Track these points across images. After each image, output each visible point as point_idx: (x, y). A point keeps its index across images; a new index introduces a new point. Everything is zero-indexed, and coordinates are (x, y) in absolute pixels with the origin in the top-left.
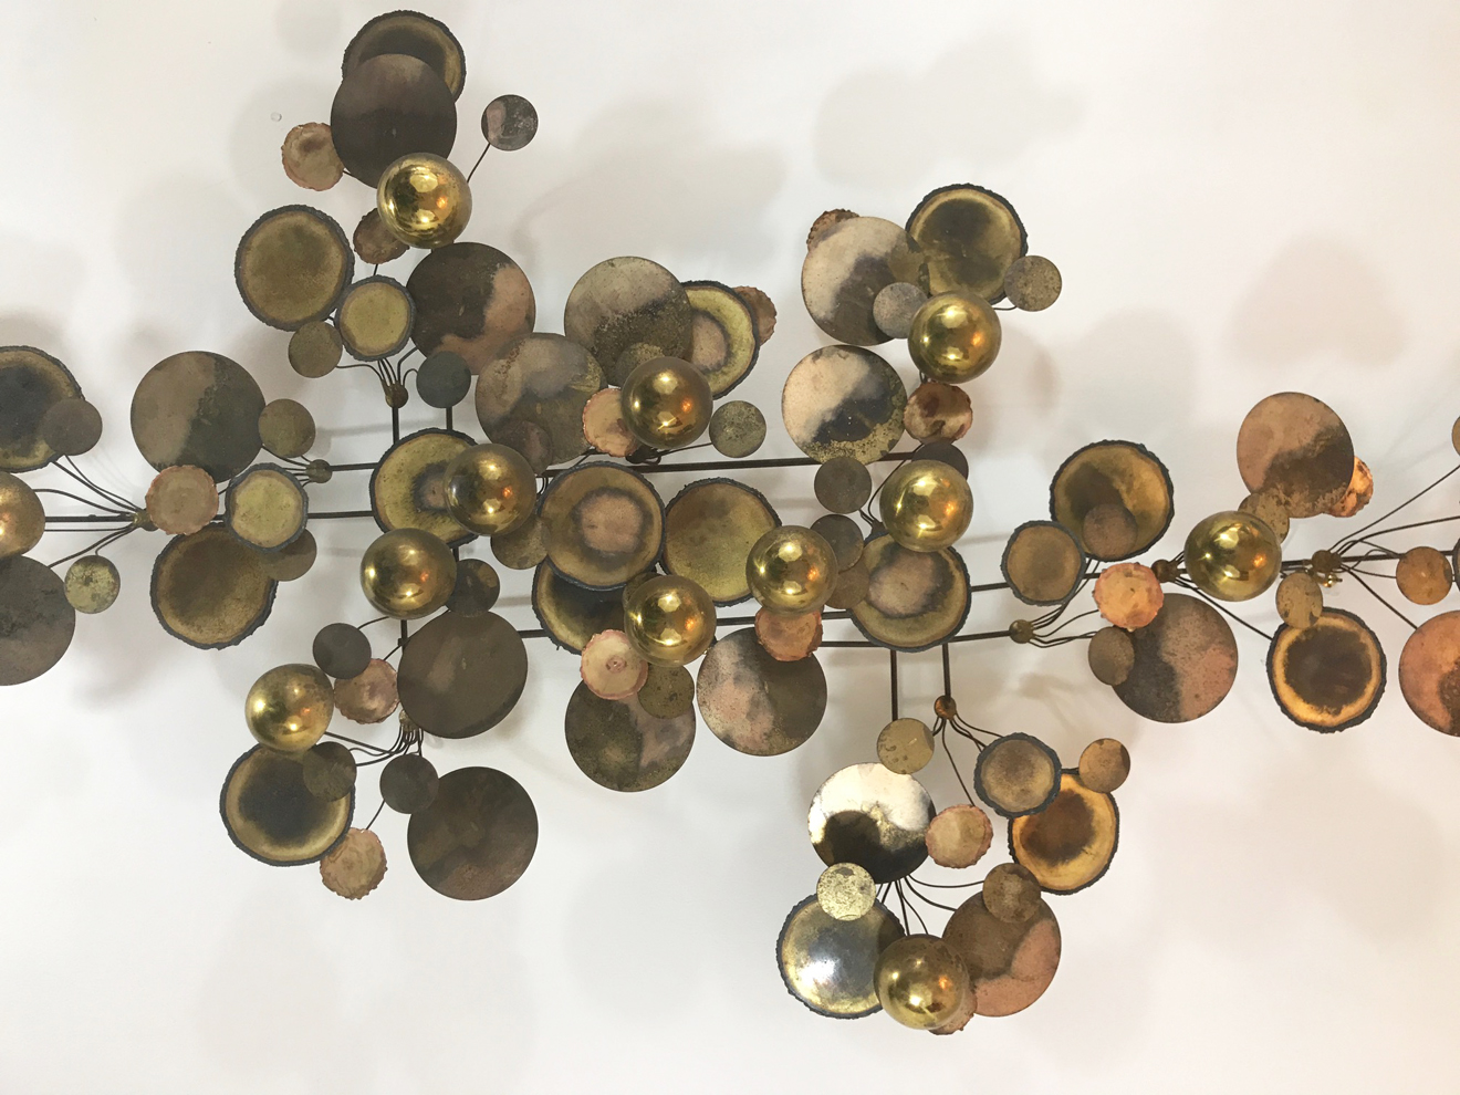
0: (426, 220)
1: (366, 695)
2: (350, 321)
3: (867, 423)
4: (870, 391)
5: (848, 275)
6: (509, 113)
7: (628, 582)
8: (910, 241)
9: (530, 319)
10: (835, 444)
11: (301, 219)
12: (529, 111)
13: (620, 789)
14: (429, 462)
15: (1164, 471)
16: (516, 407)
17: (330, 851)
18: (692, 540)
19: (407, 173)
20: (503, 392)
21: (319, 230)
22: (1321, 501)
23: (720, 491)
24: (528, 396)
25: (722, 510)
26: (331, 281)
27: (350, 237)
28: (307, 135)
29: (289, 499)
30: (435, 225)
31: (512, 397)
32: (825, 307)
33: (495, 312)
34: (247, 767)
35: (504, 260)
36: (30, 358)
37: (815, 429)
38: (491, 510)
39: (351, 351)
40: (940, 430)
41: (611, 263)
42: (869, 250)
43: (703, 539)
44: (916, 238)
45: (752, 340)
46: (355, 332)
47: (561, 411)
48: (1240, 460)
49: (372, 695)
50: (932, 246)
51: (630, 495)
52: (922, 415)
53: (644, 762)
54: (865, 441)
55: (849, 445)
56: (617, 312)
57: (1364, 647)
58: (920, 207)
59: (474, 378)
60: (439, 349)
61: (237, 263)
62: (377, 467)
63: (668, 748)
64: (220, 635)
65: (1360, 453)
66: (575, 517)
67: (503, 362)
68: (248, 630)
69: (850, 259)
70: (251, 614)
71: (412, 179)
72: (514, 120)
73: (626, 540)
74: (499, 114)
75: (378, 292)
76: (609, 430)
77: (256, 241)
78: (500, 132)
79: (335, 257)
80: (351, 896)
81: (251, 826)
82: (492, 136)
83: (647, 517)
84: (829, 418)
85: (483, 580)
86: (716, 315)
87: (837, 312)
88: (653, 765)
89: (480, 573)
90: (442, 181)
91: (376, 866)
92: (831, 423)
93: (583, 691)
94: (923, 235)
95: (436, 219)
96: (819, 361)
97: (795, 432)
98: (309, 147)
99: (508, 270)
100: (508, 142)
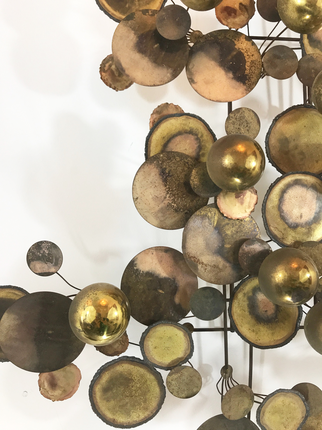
0: (116, 314)
2: (167, 360)
3: (235, 53)
4: (215, 52)
5: (147, 59)
6: (39, 259)
8: (128, 18)
9: (168, 250)
10: (247, 72)
11: (98, 389)
12: (38, 246)
14: (248, 313)
16: (226, 259)
18: (302, 159)
19: (85, 325)
21: (105, 378)
23: (273, 141)
24: (220, 251)
25: (284, 141)
26: (138, 371)
27: (110, 359)
28: (46, 385)
31: (220, 261)
32: (165, 73)
35: (132, 264)
37: (238, 84)
40: (245, 7)
41: (135, 199)
42: (132, 44)
43: (302, 153)
44: (124, 17)
45: (184, 117)
46: (174, 357)
47: (229, 232)
50: (130, 8)
52: (234, 17)
54: (245, 54)
55: (248, 64)
56: (165, 198)
58: (106, 12)
62: (252, 345)
66: (295, 227)
67: (199, 267)
69: (137, 56)
72: (43, 255)
74: (39, 266)
75: (150, 343)
76: (241, 203)
78: (50, 264)
79: (125, 368)
82: (53, 270)
84: (231, 75)
86: (166, 139)
87: (169, 67)
90: (90, 303)
92: (234, 73)
94: (123, 13)
95: (115, 306)
96: (195, 80)
97: (240, 95)
98: (53, 384)
99: (137, 262)
100: (57, 260)
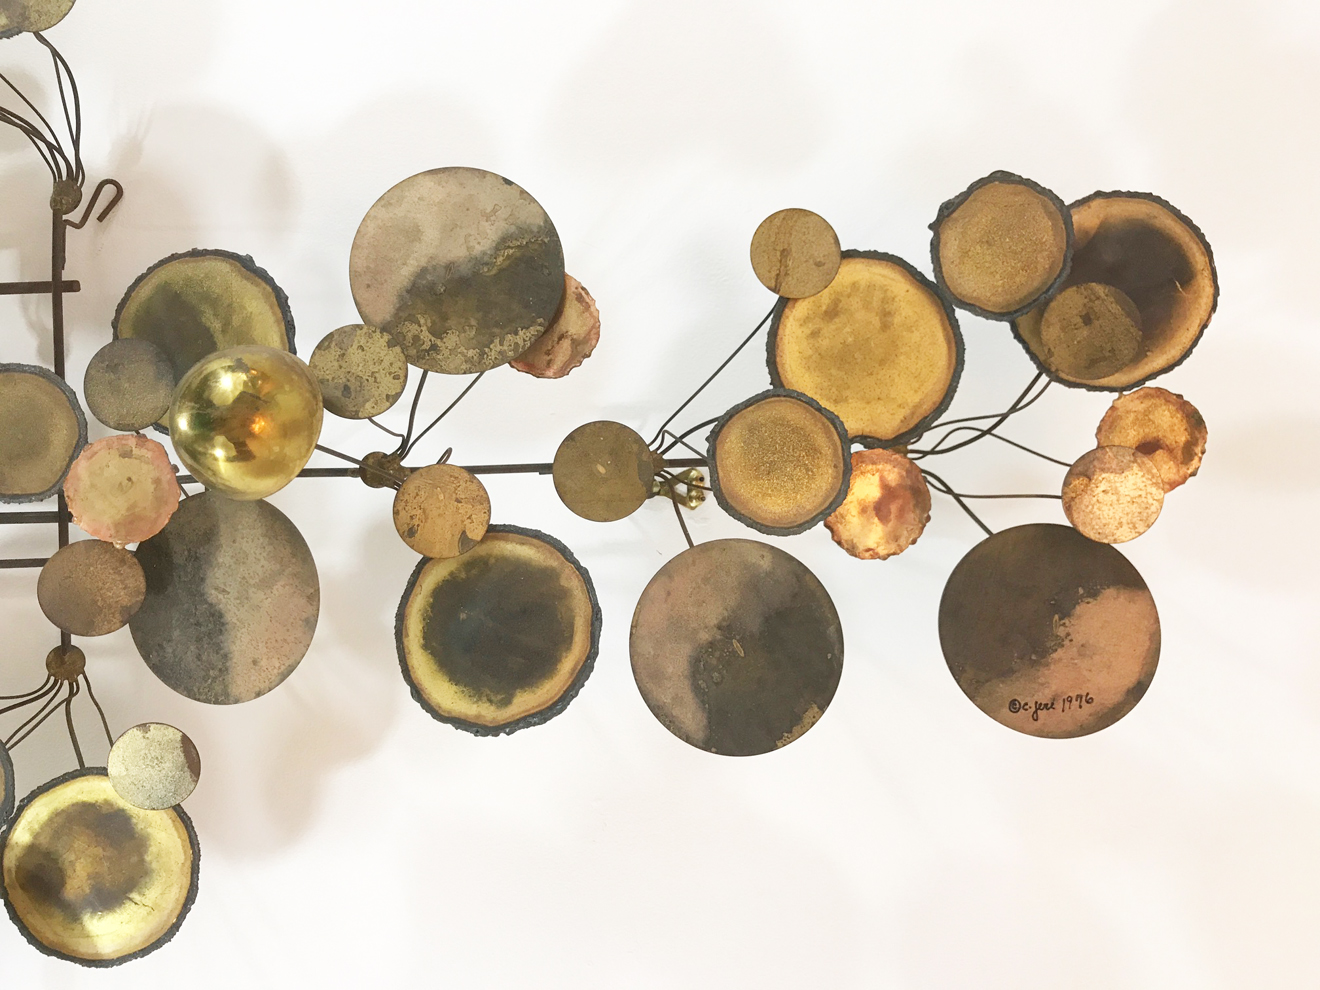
15: (281, 300)
22: (496, 347)
57: (564, 594)
65: (577, 265)
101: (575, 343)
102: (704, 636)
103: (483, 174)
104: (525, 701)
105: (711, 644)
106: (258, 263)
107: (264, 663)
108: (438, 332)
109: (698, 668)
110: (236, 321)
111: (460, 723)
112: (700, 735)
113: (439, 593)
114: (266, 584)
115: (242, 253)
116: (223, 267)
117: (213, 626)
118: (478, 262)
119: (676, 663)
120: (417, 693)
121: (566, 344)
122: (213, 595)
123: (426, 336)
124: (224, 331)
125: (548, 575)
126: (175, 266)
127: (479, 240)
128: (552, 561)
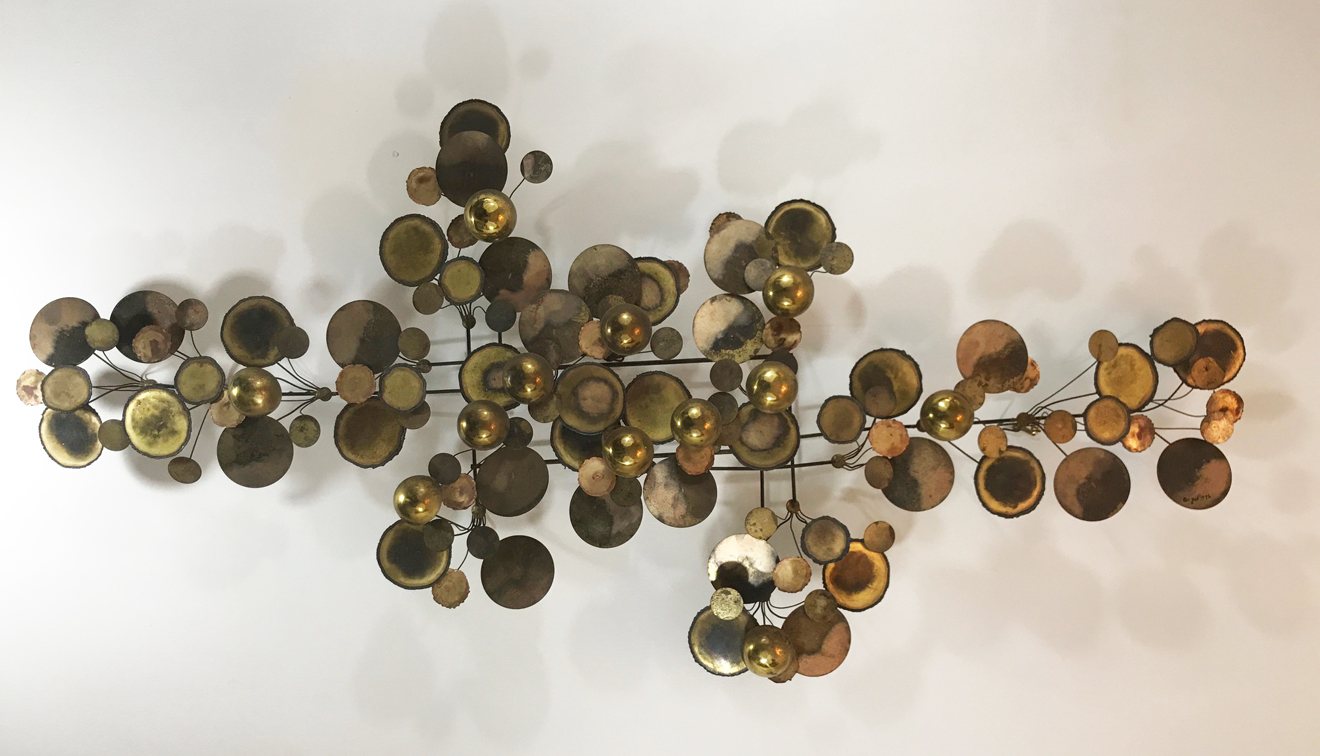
0: (492, 228)
1: (457, 494)
2: (447, 282)
3: (742, 339)
4: (744, 320)
5: (730, 254)
6: (536, 162)
7: (606, 429)
8: (767, 234)
9: (549, 281)
10: (723, 351)
11: (417, 222)
12: (547, 160)
13: (600, 546)
14: (492, 361)
15: (916, 366)
16: (542, 331)
17: (438, 581)
18: (641, 406)
19: (481, 202)
20: (535, 323)
21: (428, 228)
22: (1007, 383)
23: (657, 378)
24: (548, 325)
25: (658, 389)
26: (435, 258)
27: (445, 232)
28: (421, 174)
29: (415, 383)
30: (497, 231)
31: (539, 326)
32: (718, 272)
33: (529, 276)
34: (391, 533)
35: (534, 246)
36: (267, 303)
37: (712, 343)
38: (529, 390)
39: (448, 300)
40: (782, 344)
41: (595, 248)
42: (743, 239)
43: (647, 407)
44: (770, 231)
45: (675, 291)
46: (450, 289)
47: (567, 333)
48: (958, 360)
49: (461, 494)
50: (781, 236)
51: (606, 381)
52: (773, 335)
53: (614, 532)
54: (740, 349)
55: (731, 352)
56: (598, 276)
57: (1033, 469)
58: (773, 213)
59: (518, 314)
60: (497, 298)
61: (381, 247)
62: (463, 363)
63: (627, 524)
64: (374, 461)
65: (1032, 355)
66: (575, 393)
67: (534, 306)
68: (390, 458)
69: (732, 245)
70: (391, 449)
71: (485, 206)
72: (539, 165)
73: (604, 407)
74: (530, 162)
75: (462, 265)
76: (594, 344)
77: (392, 235)
78: (531, 173)
79: (437, 246)
80: (450, 607)
81: (394, 566)
82: (526, 176)
83: (615, 393)
84: (720, 336)
85: (523, 429)
86: (655, 277)
87: (724, 276)
88: (619, 533)
89: (522, 425)
90: (500, 205)
91: (463, 591)
92: (721, 339)
93: (579, 492)
94: (775, 230)
95: (498, 227)
96: (714, 303)
97: (700, 345)
98: (421, 180)
99: (537, 252)
100: (536, 178)
101: (1031, 380)
102: (1082, 481)
103: (998, 322)
104: (1022, 506)
105: (1084, 484)
106: (908, 353)
107: (934, 497)
108: (987, 379)
109: (1079, 492)
110: (900, 374)
111: (1000, 514)
112: (1081, 516)
113: (990, 470)
114: (934, 469)
115: (901, 349)
116: (895, 355)
117: (914, 484)
118: (1000, 353)
119: (1071, 491)
120: (984, 505)
121: (1028, 381)
122: (912, 473)
123: (983, 380)
124: (895, 378)
125: (1026, 463)
126: (874, 355)
127: (998, 346)
128: (1028, 458)
